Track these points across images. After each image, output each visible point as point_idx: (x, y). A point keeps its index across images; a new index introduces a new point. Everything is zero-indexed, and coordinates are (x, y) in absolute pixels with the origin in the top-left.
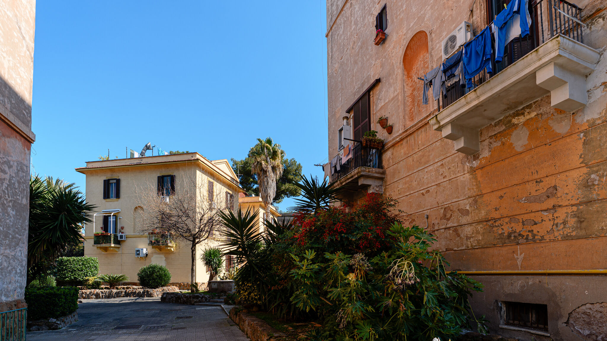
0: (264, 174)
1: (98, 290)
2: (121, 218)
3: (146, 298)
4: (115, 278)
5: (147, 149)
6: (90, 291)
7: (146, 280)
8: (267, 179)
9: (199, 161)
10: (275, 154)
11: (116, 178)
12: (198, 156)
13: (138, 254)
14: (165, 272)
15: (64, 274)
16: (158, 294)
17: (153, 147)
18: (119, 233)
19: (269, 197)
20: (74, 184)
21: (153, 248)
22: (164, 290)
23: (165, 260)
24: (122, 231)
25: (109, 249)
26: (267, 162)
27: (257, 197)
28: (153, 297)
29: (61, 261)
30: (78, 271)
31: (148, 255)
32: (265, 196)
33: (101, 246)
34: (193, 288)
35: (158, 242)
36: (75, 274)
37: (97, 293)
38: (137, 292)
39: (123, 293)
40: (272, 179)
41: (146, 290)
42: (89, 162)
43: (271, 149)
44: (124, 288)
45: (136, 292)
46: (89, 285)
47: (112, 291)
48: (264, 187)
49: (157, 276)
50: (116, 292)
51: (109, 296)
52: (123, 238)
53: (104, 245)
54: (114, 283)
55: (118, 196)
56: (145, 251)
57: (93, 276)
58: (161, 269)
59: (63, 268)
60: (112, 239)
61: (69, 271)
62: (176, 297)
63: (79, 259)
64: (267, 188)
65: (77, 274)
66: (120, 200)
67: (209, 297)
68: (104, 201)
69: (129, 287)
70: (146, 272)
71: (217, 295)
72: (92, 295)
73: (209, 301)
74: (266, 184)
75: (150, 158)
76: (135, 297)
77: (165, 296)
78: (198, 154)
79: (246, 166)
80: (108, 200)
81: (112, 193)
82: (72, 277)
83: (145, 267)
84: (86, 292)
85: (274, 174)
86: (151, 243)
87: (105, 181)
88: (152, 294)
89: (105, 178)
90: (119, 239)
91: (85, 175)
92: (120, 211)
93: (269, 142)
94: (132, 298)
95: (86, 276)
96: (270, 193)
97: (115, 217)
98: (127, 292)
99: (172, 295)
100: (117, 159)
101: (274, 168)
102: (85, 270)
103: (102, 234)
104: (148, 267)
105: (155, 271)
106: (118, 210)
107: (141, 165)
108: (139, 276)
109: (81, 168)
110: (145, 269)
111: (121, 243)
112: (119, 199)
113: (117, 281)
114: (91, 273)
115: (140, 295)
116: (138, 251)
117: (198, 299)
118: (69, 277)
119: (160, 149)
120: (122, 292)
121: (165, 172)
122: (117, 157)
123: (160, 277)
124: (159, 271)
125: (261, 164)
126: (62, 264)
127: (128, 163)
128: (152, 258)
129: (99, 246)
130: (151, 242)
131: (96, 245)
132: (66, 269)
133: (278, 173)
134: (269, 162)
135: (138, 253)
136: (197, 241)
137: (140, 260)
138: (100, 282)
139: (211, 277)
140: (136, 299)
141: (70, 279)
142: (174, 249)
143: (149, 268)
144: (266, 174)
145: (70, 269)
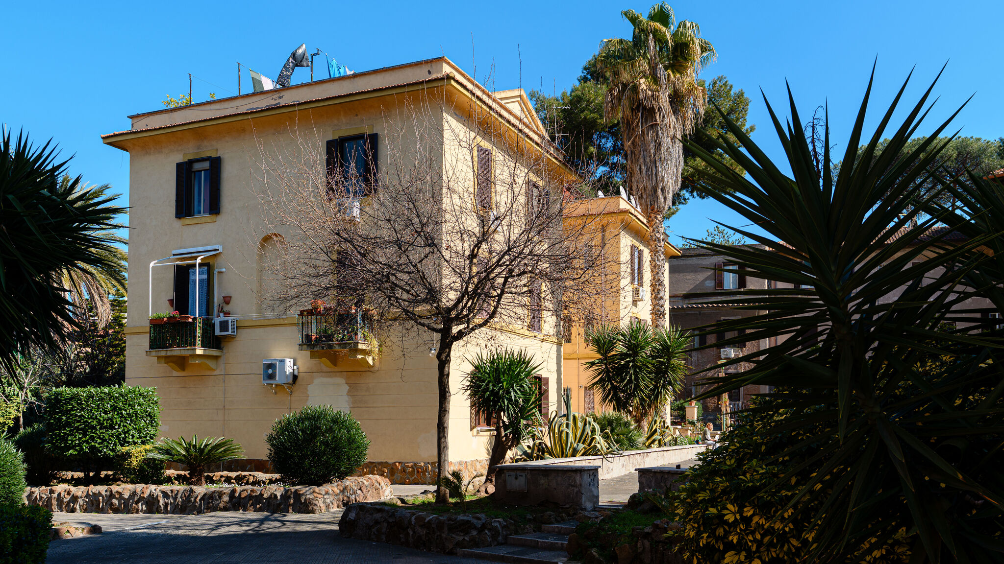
0: (645, 119)
1: (153, 487)
2: (224, 270)
3: (292, 516)
4: (203, 449)
5: (297, 65)
6: (132, 490)
7: (292, 457)
8: (657, 135)
9: (453, 82)
10: (682, 53)
11: (208, 154)
12: (447, 69)
13: (272, 377)
14: (349, 431)
15: (64, 439)
16: (328, 501)
17: (312, 56)
18: (219, 316)
19: (663, 190)
20: (107, 187)
21: (312, 356)
22: (345, 488)
23: (349, 393)
24: (227, 308)
25: (191, 361)
26: (656, 80)
27: (612, 200)
28: (313, 512)
29: (56, 398)
30: (100, 429)
31: (299, 378)
32: (649, 187)
33: (169, 354)
34: (443, 488)
35: (330, 337)
36: (92, 438)
37: (151, 495)
38: (265, 496)
39: (226, 498)
40: (672, 133)
41: (293, 489)
42: (138, 116)
43: (668, 37)
44: (228, 480)
45: (261, 495)
46: (131, 471)
47: (192, 491)
48: (645, 160)
49: (326, 444)
50: (205, 495)
51: (185, 506)
52: (228, 331)
53: (176, 351)
54: (199, 466)
55: (214, 208)
56: (289, 367)
57: (143, 443)
58: (337, 421)
59: (60, 419)
60: (199, 332)
61: (78, 429)
62: (388, 523)
63: (105, 393)
64: (655, 162)
65: (100, 438)
66: (222, 218)
67: (505, 526)
68: (177, 223)
69: (245, 476)
70: (293, 431)
71: (529, 516)
72: (137, 503)
73: (505, 543)
74: (652, 151)
75: (305, 89)
76: (260, 510)
77: (352, 515)
78: (448, 64)
79: (577, 108)
80: (187, 220)
81: (200, 201)
82: (85, 447)
83: (289, 416)
84: (120, 493)
85: (677, 119)
86: (308, 343)
87: (179, 166)
88: (310, 503)
89: (180, 158)
90: (217, 332)
91: (128, 154)
92: (221, 250)
93: (662, 17)
94: (251, 515)
95: (124, 442)
96: (666, 180)
97: (206, 268)
98: (237, 495)
99: (378, 516)
100: (212, 99)
101: (677, 100)
102: (119, 425)
103: (170, 318)
104: (298, 416)
105: (319, 428)
106: (216, 247)
107: (278, 111)
108: (272, 445)
109: (116, 133)
110: (289, 422)
111: (222, 346)
112: (219, 217)
113: (209, 457)
114: (137, 435)
115: (275, 506)
116: (271, 366)
117: (466, 532)
118: (76, 445)
119: (334, 63)
120: (221, 494)
121: (347, 127)
122: (212, 95)
123: (334, 449)
124: (330, 430)
125: (635, 88)
126: (59, 408)
127: (243, 106)
128: (310, 387)
129: (163, 353)
130: (308, 337)
131: (154, 352)
132: (68, 424)
133: (690, 114)
134: (663, 81)
135: (270, 371)
136: (455, 330)
137: (276, 393)
138: (162, 461)
139: (498, 451)
140: (262, 521)
141: (79, 452)
142: (374, 359)
143: (301, 420)
144: (653, 117)
145: (78, 422)
